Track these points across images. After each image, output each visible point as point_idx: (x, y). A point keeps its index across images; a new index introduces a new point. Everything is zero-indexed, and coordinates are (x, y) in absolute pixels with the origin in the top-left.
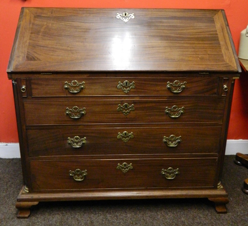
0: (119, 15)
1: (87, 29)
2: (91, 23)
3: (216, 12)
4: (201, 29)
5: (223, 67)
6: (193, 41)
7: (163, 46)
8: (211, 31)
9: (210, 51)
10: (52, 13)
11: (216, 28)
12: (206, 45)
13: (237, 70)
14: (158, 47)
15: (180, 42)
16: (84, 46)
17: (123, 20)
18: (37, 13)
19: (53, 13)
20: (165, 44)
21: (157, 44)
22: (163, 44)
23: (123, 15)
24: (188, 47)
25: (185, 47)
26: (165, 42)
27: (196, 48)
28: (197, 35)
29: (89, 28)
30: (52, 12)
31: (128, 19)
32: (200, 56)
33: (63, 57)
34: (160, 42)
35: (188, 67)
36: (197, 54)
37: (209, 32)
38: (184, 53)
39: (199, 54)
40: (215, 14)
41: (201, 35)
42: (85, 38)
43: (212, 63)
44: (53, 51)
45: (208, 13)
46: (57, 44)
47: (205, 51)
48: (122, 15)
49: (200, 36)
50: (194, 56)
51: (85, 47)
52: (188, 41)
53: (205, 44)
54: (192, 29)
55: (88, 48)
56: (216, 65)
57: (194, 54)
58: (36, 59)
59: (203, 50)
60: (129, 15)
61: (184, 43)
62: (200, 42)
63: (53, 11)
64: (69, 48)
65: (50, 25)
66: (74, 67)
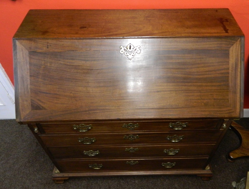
0: (123, 50)
1: (88, 70)
2: (92, 60)
3: (235, 42)
4: (213, 66)
5: (226, 113)
6: (201, 82)
7: (168, 90)
8: (223, 69)
9: (217, 94)
10: (48, 48)
11: (228, 64)
12: (214, 88)
13: (239, 115)
14: (163, 91)
15: (187, 84)
16: (87, 91)
17: (128, 56)
18: (31, 47)
19: (49, 47)
20: (171, 87)
21: (163, 87)
22: (169, 87)
23: (127, 49)
24: (195, 90)
25: (191, 90)
26: (171, 85)
27: (202, 91)
28: (206, 74)
29: (91, 69)
30: (48, 45)
31: (133, 55)
32: (205, 101)
33: (67, 105)
34: (165, 84)
35: (191, 114)
36: (202, 99)
37: (221, 70)
38: (189, 98)
39: (204, 99)
40: (233, 45)
41: (211, 74)
42: (87, 81)
43: (216, 109)
44: (57, 98)
45: (224, 42)
46: (59, 90)
47: (211, 94)
48: (126, 49)
49: (210, 76)
50: (199, 101)
51: (88, 92)
52: (195, 82)
53: (213, 86)
54: (203, 67)
55: (91, 93)
56: (220, 111)
57: (199, 99)
58: (41, 107)
59: (210, 93)
60: (134, 49)
61: (191, 86)
62: (209, 84)
63: (49, 44)
64: (72, 94)
65: (49, 65)
66: (80, 116)
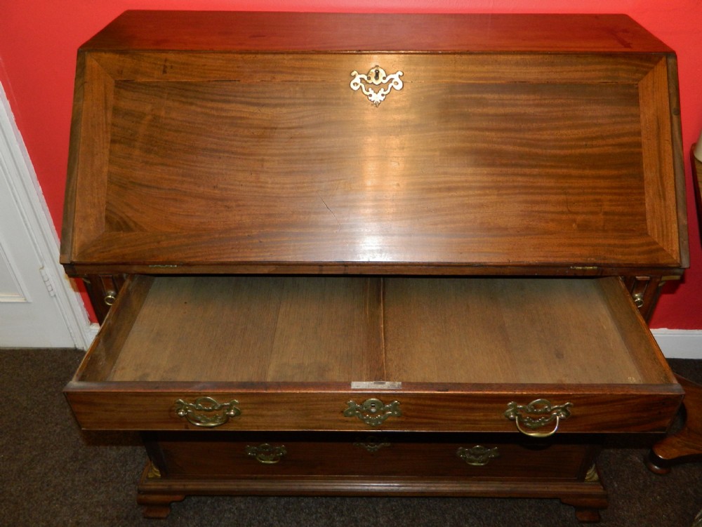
0: (357, 80)
1: (265, 128)
2: (276, 106)
3: (651, 65)
4: (596, 125)
5: (639, 254)
6: (567, 167)
7: (478, 184)
8: (623, 135)
9: (610, 200)
10: (165, 72)
11: (639, 122)
12: (602, 183)
13: (679, 262)
14: (464, 188)
15: (527, 171)
16: (259, 184)
17: (371, 95)
18: (122, 71)
19: (168, 70)
20: (485, 179)
21: (463, 178)
22: (478, 178)
23: (369, 78)
24: (552, 188)
25: (541, 188)
26: (486, 172)
27: (570, 191)
28: (581, 147)
29: (273, 126)
30: (165, 67)
31: (385, 93)
32: (579, 218)
33: (202, 221)
34: (470, 170)
35: (542, 254)
36: (570, 212)
37: (618, 136)
38: (536, 208)
39: (577, 213)
40: (646, 73)
41: (592, 146)
42: (260, 158)
43: (612, 242)
44: (176, 200)
45: (624, 67)
46: (184, 179)
47: (597, 200)
48: (365, 77)
49: (590, 151)
50: (564, 217)
51: (261, 187)
52: (552, 167)
53: (599, 177)
54: (569, 127)
55: (269, 190)
56: (622, 246)
57: (562, 213)
58: (132, 225)
59: (591, 197)
60: (388, 79)
61: (540, 175)
62: (587, 172)
63: (168, 64)
64: (216, 191)
65: (163, 113)
66: (234, 250)
